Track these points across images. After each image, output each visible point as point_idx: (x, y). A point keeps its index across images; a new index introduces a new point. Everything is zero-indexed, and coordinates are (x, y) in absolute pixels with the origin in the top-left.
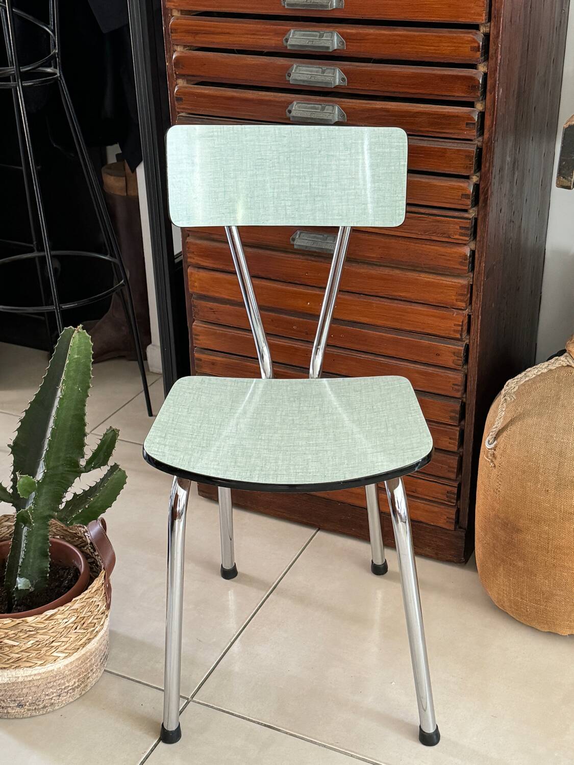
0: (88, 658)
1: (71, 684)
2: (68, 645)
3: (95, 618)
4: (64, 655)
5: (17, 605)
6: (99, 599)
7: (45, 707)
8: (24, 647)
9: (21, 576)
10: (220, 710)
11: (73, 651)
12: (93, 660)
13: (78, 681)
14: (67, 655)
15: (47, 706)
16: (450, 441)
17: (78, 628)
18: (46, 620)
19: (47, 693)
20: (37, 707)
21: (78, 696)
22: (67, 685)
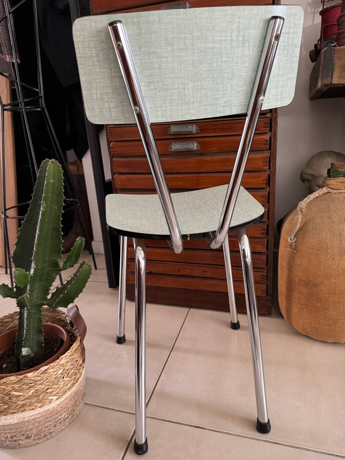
0: (73, 397)
1: (62, 416)
2: (58, 390)
3: (76, 369)
4: (56, 397)
5: (23, 367)
6: (77, 356)
7: (45, 436)
8: (27, 396)
9: (24, 347)
10: (162, 420)
11: (62, 394)
12: (77, 398)
13: (67, 414)
14: (58, 397)
15: (47, 435)
16: (262, 247)
17: (65, 377)
18: (41, 374)
19: (46, 426)
20: (40, 437)
21: (68, 424)
22: (60, 417)
